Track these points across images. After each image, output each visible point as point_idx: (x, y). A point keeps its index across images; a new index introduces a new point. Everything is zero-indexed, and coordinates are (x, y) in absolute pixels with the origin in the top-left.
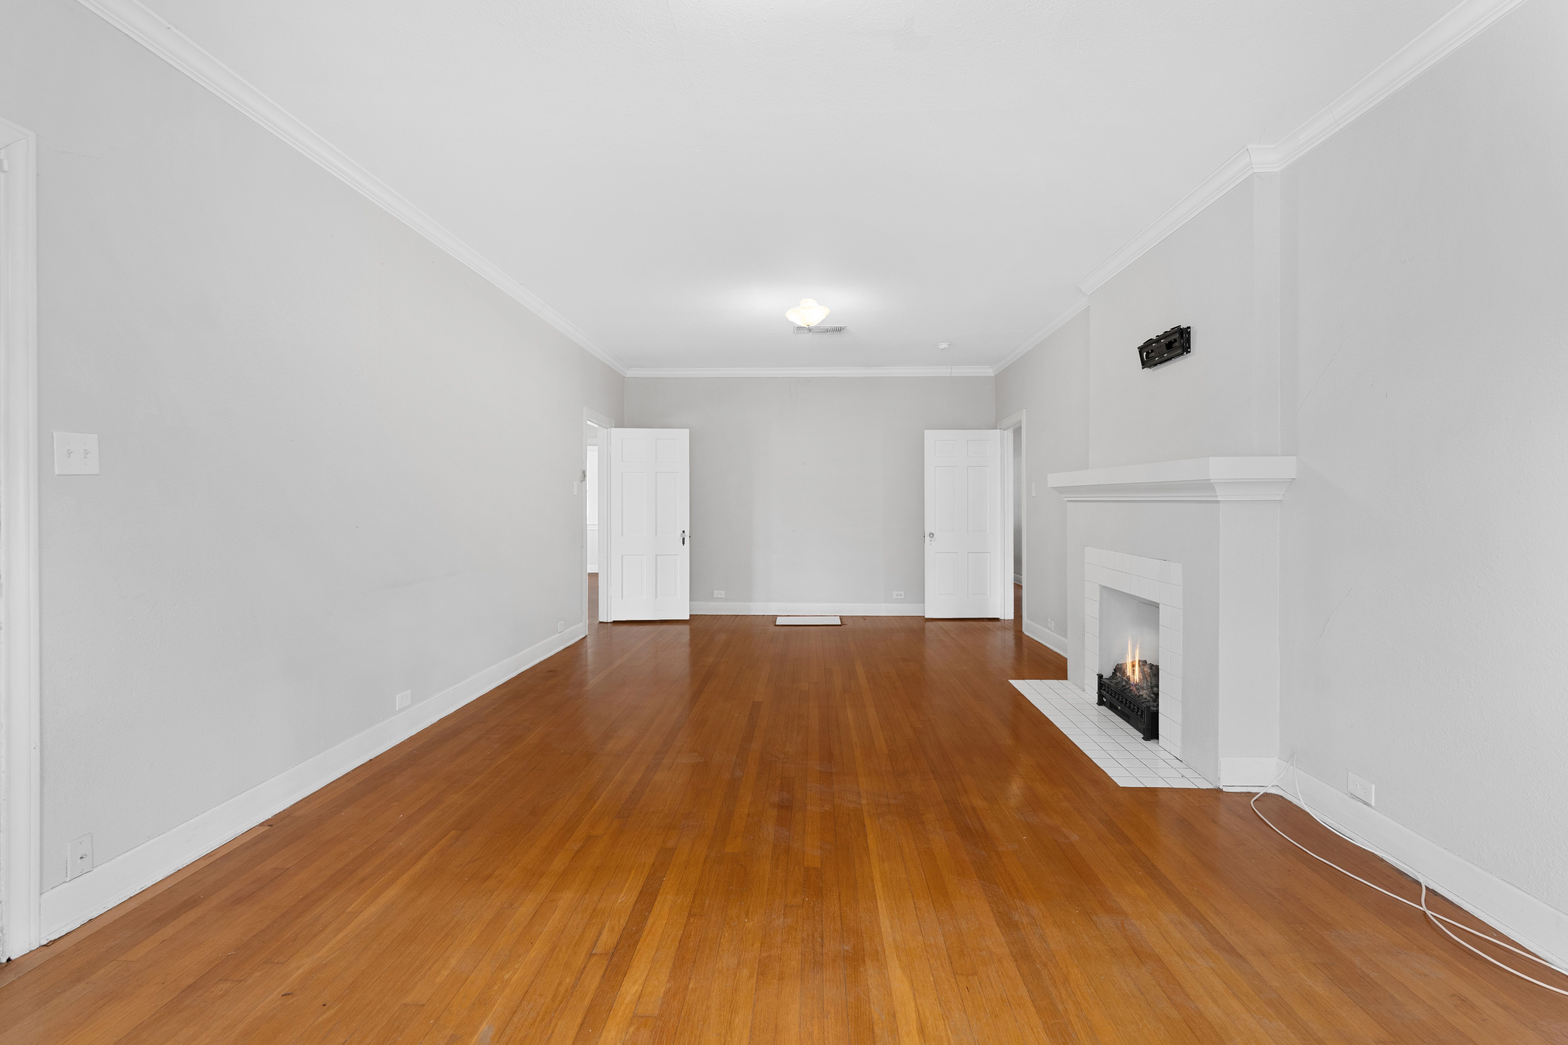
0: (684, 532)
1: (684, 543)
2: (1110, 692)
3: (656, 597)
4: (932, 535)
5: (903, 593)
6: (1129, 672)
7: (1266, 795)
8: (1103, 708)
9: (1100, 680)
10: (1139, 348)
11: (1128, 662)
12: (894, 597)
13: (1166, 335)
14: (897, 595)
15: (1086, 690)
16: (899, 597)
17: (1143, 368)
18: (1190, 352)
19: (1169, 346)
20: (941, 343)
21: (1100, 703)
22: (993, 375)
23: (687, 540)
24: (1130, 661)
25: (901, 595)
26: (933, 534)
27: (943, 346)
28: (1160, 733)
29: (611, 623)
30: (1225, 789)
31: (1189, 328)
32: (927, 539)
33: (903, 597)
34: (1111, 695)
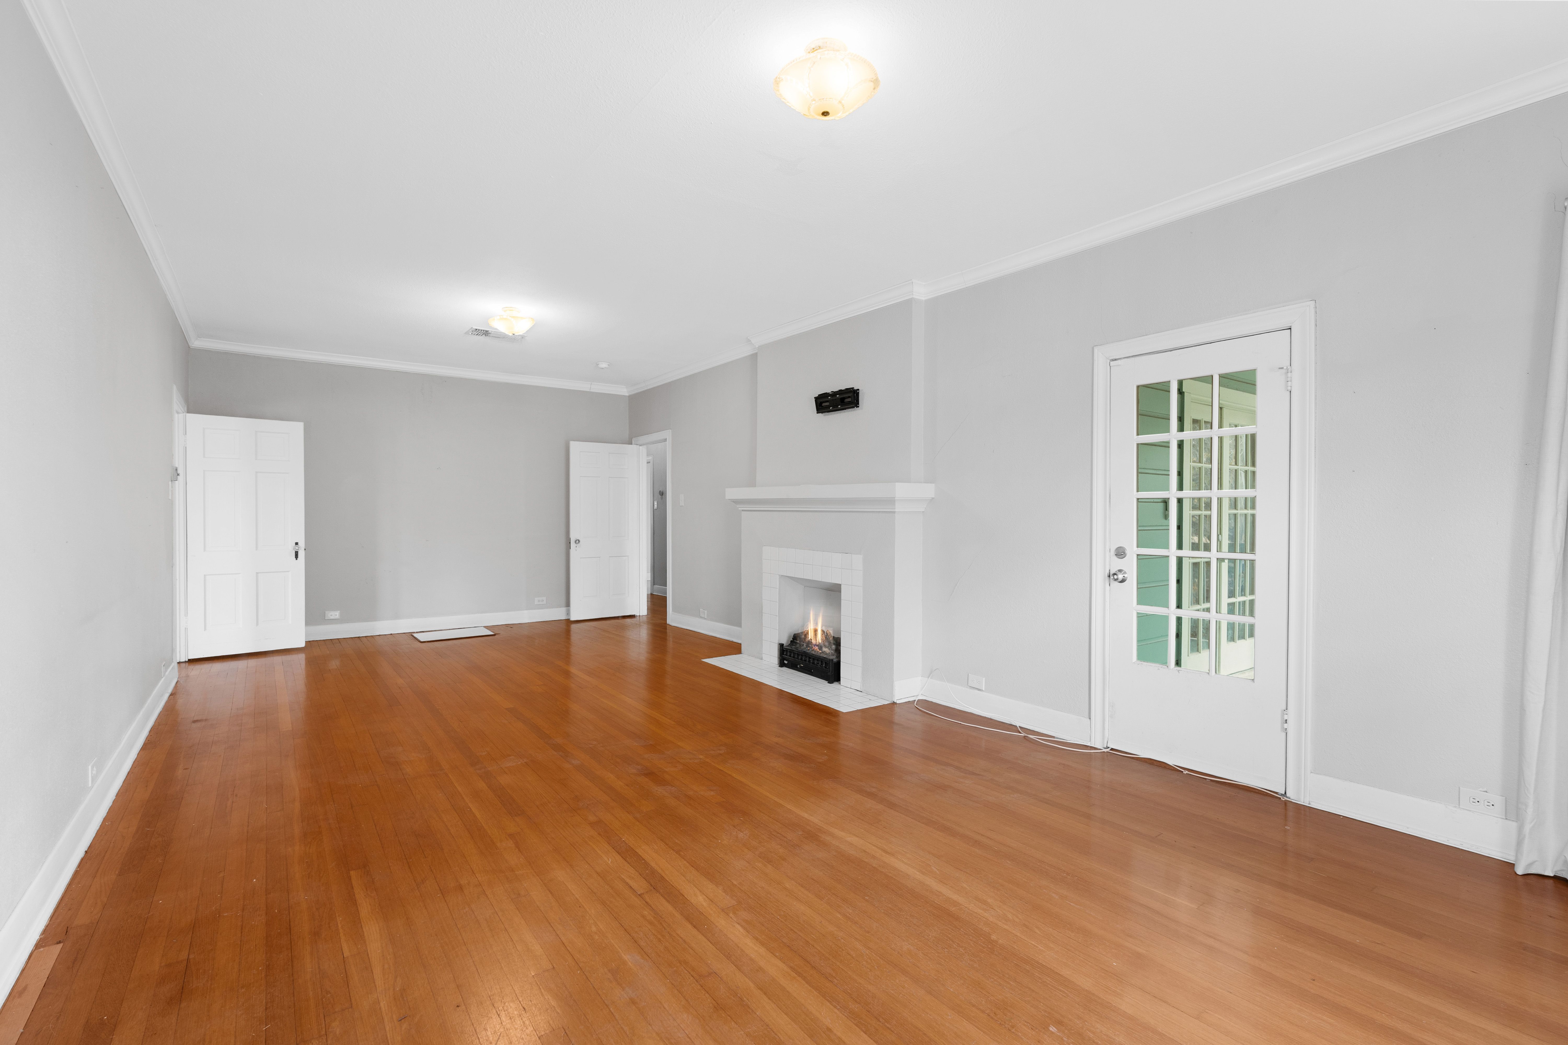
0: (297, 544)
1: (297, 556)
2: (792, 655)
3: (257, 624)
4: (577, 541)
5: (544, 598)
6: (811, 636)
7: (918, 700)
8: (784, 669)
9: (782, 648)
10: (815, 398)
11: (809, 629)
12: (536, 603)
13: (841, 392)
14: (539, 601)
15: (763, 658)
16: (541, 603)
17: (817, 413)
18: (859, 407)
19: (842, 400)
20: (602, 363)
21: (782, 664)
22: (627, 395)
23: (302, 554)
24: (812, 628)
25: (543, 601)
26: (579, 541)
27: (604, 365)
28: (841, 676)
29: (185, 662)
30: (898, 702)
31: (858, 390)
32: (573, 545)
33: (545, 602)
34: (794, 657)
